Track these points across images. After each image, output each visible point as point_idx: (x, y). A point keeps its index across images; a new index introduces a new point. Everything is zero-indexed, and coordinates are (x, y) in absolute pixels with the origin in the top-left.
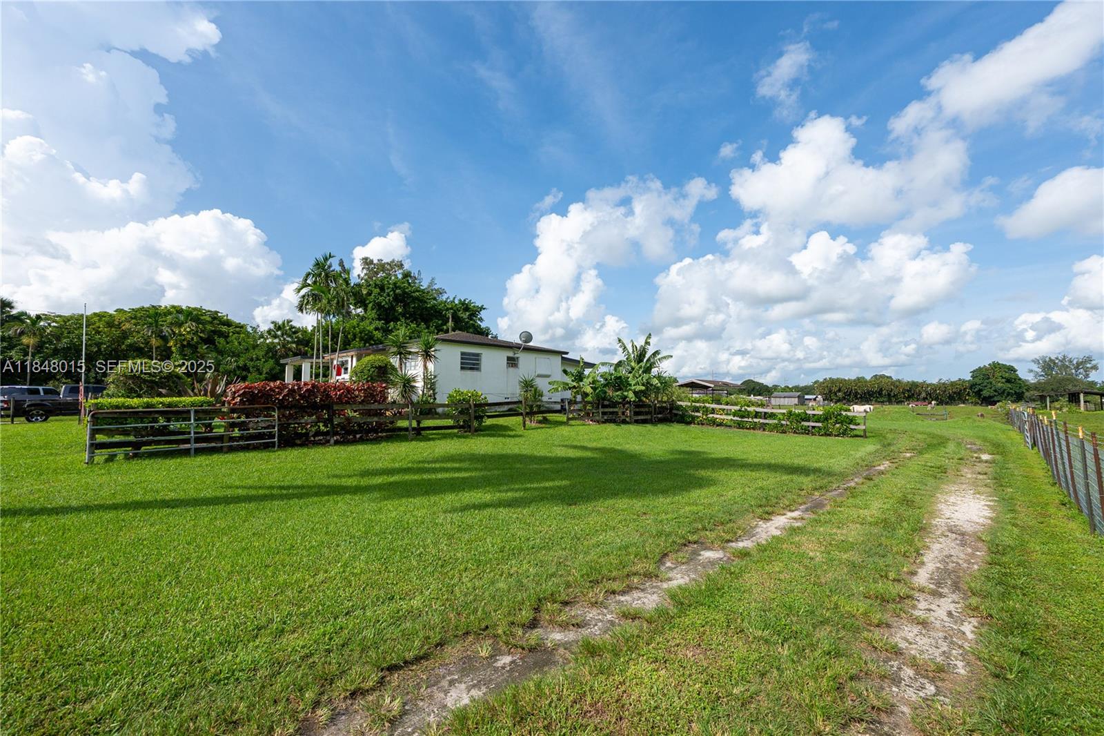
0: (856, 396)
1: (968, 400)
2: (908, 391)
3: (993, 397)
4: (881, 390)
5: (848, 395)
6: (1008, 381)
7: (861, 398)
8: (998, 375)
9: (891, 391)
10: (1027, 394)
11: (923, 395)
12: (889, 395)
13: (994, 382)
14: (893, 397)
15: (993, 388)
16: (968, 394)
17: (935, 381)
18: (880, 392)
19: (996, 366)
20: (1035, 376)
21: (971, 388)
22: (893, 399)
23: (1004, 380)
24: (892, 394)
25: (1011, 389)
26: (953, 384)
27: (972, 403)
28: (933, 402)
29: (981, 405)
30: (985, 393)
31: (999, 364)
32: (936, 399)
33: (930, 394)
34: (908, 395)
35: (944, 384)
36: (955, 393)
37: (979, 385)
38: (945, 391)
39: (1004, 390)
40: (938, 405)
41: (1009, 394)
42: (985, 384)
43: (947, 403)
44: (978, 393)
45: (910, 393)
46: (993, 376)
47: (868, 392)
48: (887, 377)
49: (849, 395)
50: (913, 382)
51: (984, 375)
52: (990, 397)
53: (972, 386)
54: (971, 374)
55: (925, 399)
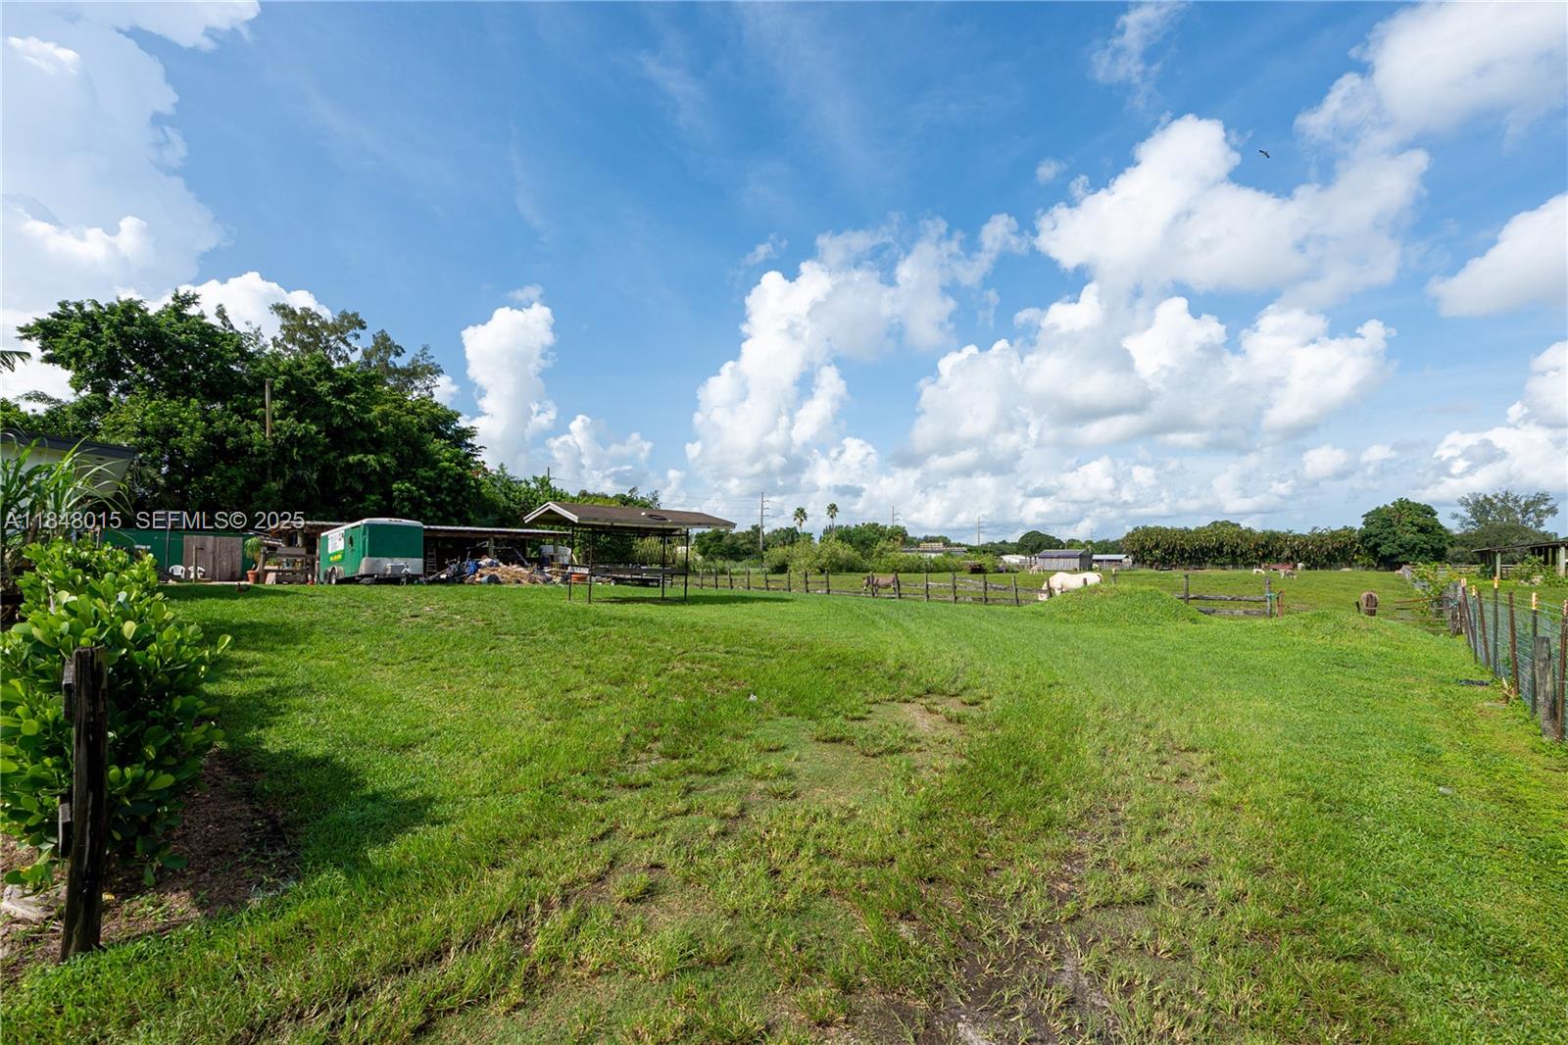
0: (1182, 555)
1: (1356, 561)
2: (1263, 546)
3: (1396, 556)
4: (1222, 545)
5: (1170, 554)
6: (1422, 530)
7: (1190, 558)
8: (1405, 519)
9: (1237, 547)
10: (1450, 551)
11: (1287, 553)
12: (1233, 553)
13: (1399, 532)
14: (1240, 556)
15: (1398, 542)
16: (1358, 552)
17: (1306, 531)
18: (1219, 550)
19: (1403, 505)
20: (1461, 525)
21: (1362, 541)
22: (1239, 559)
23: (1415, 529)
24: (1238, 552)
25: (1425, 543)
26: (1334, 535)
27: (1363, 565)
28: (1300, 565)
29: (1377, 569)
30: (1384, 550)
31: (1408, 503)
32: (1307, 559)
33: (1297, 552)
34: (1264, 554)
35: (1320, 535)
36: (1336, 549)
37: (1376, 536)
38: (1321, 547)
39: (1415, 545)
40: (1308, 568)
41: (1422, 551)
42: (1385, 535)
43: (1323, 567)
44: (1373, 550)
45: (1267, 550)
46: (1399, 522)
47: (1201, 549)
48: (1233, 525)
49: (1172, 553)
50: (1272, 533)
51: (1384, 520)
52: (1392, 556)
53: (1365, 537)
54: (1363, 519)
55: (1288, 559)
